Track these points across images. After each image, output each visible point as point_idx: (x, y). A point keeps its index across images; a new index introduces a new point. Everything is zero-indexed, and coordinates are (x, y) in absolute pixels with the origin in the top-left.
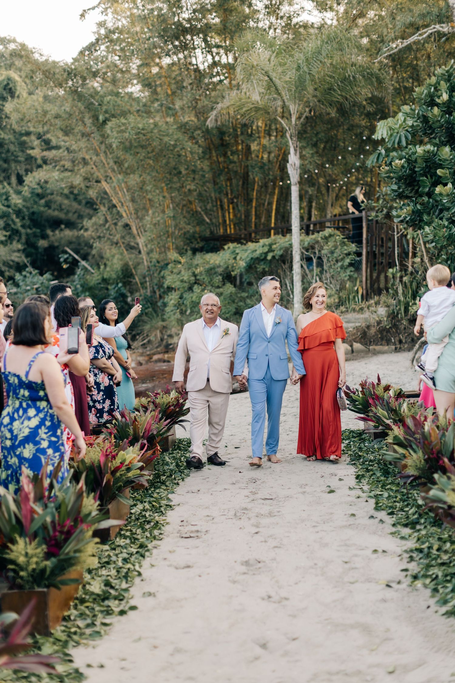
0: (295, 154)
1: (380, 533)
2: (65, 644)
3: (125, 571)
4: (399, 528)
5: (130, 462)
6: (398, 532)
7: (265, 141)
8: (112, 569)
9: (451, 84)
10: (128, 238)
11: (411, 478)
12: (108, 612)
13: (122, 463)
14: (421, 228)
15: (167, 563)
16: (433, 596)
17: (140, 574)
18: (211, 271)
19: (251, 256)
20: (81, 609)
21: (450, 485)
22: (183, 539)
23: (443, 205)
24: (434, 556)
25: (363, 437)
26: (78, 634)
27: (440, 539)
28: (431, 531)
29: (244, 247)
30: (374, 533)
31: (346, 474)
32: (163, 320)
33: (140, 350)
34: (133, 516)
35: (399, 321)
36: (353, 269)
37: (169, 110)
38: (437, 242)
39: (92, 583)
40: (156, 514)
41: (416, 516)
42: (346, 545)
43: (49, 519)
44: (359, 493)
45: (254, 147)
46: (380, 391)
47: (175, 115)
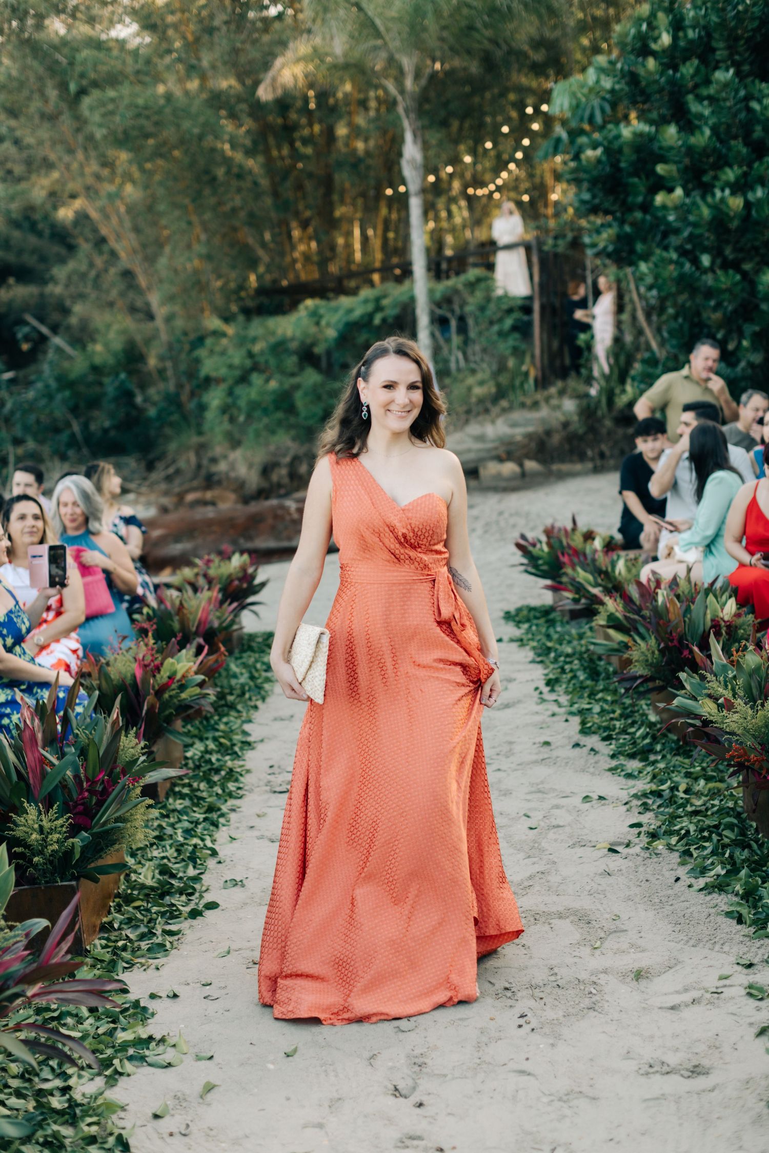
0: (415, 142)
1: (592, 770)
2: (111, 966)
3: (190, 848)
4: (622, 760)
5: (184, 676)
6: (621, 767)
7: (360, 120)
8: (168, 847)
9: (675, 16)
10: (131, 294)
11: (639, 681)
12: (172, 914)
13: (171, 678)
14: (632, 263)
15: (255, 833)
16: (683, 864)
17: (214, 853)
18: (279, 348)
19: (345, 319)
20: (128, 912)
21: (706, 688)
22: (277, 795)
23: (668, 224)
24: (681, 801)
25: (552, 616)
26: (129, 949)
27: (688, 775)
28: (672, 763)
29: (333, 304)
30: (583, 771)
31: (530, 678)
32: (200, 433)
33: (163, 486)
34: (190, 762)
35: (600, 421)
36: (517, 335)
37: (192, 69)
38: (660, 289)
39: (140, 871)
40: (227, 758)
41: (647, 741)
42: (539, 791)
43: (69, 773)
44: (556, 709)
45: (342, 131)
46: (577, 541)
47: (203, 78)
